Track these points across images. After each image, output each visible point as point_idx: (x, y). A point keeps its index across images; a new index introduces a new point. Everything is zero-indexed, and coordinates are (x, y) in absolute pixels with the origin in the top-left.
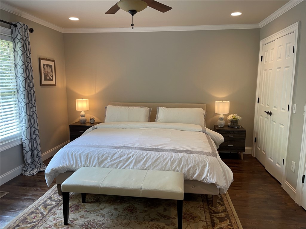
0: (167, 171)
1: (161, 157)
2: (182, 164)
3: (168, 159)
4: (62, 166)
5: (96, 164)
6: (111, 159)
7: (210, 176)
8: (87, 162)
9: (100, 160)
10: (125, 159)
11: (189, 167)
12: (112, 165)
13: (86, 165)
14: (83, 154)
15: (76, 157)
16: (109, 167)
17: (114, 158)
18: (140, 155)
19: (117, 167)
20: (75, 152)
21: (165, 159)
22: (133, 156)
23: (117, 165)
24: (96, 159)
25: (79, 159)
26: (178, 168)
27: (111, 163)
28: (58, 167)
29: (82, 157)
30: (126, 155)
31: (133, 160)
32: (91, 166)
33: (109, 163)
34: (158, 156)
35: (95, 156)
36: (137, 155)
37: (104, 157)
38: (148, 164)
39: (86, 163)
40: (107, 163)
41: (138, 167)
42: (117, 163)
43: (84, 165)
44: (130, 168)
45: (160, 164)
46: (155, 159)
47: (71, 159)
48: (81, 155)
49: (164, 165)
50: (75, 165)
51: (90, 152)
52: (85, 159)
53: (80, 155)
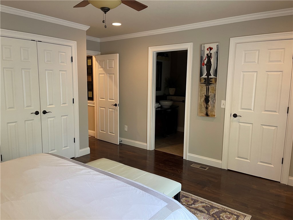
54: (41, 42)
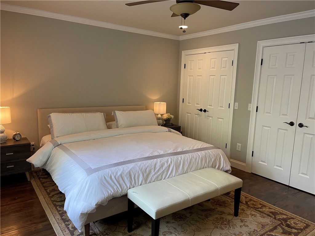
0: (200, 169)
1: (192, 158)
2: (208, 160)
3: (198, 158)
4: (108, 196)
5: (142, 182)
6: (154, 171)
7: (226, 165)
8: (132, 181)
9: (145, 175)
10: (166, 168)
11: (212, 161)
12: (158, 177)
13: (132, 185)
14: (125, 174)
15: (117, 179)
16: (155, 181)
17: (157, 170)
18: (176, 160)
19: (162, 178)
20: (113, 174)
21: (196, 159)
22: (171, 162)
23: (162, 176)
24: (141, 176)
25: (121, 181)
26: (206, 165)
27: (156, 175)
28: (103, 198)
29: (125, 177)
30: (166, 164)
31: (173, 166)
32: (137, 185)
33: (154, 176)
34: (190, 158)
35: (138, 172)
36: (175, 161)
37: (148, 170)
38: (186, 167)
39: (131, 184)
40: (152, 177)
41: (179, 172)
42: (161, 175)
43: (130, 186)
44: (173, 176)
45: (194, 165)
46: (189, 161)
47: (112, 184)
48: (123, 175)
49: (196, 165)
50: (120, 190)
51: (131, 169)
52: (129, 179)
53: (121, 175)
54: (312, 42)
